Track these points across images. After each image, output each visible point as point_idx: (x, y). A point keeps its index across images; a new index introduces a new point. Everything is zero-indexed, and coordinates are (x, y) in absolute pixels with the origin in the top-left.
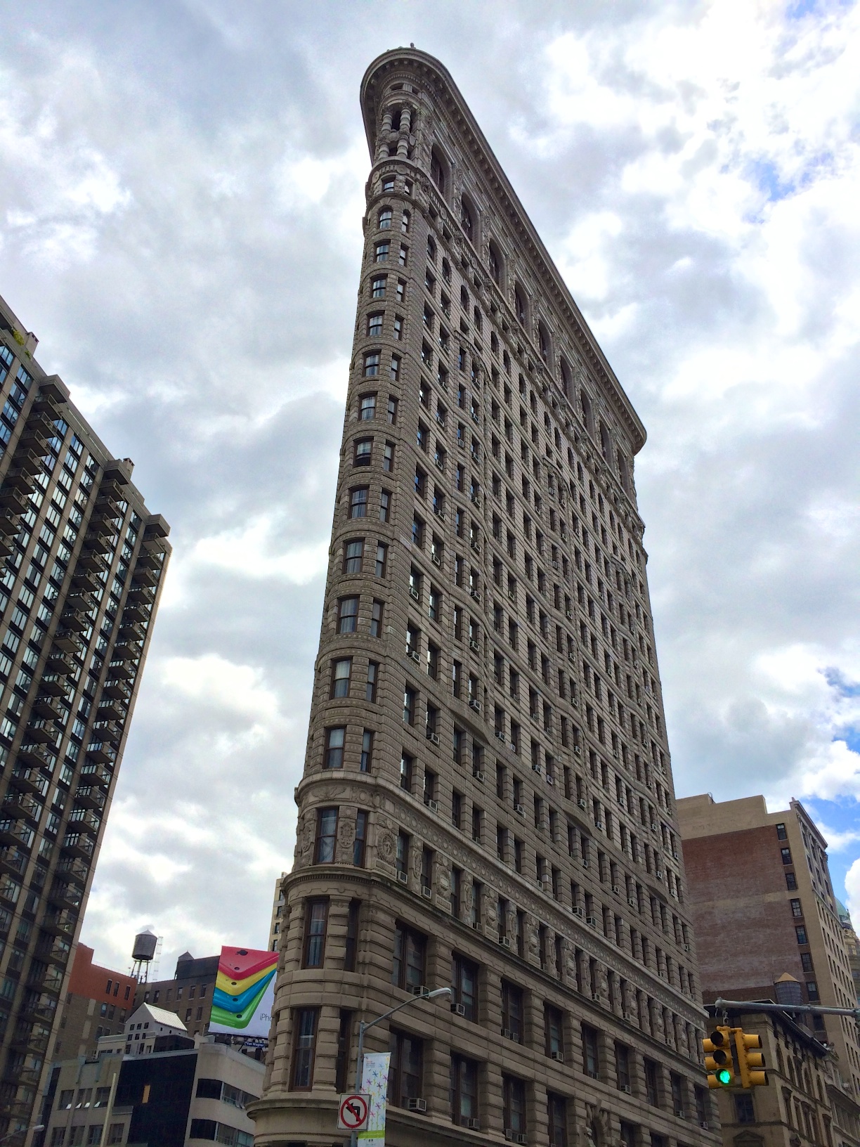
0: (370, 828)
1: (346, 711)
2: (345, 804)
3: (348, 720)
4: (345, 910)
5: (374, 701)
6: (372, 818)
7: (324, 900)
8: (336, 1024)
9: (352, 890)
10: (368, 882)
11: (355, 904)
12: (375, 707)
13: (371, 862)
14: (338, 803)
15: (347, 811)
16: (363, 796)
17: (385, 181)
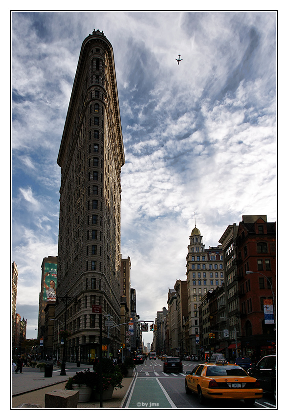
4: (99, 298)
5: (100, 256)
6: (101, 281)
7: (95, 296)
8: (99, 317)
9: (100, 295)
10: (102, 293)
11: (100, 297)
12: (101, 257)
13: (102, 289)
14: (96, 277)
15: (98, 279)
16: (100, 276)
17: (96, 91)
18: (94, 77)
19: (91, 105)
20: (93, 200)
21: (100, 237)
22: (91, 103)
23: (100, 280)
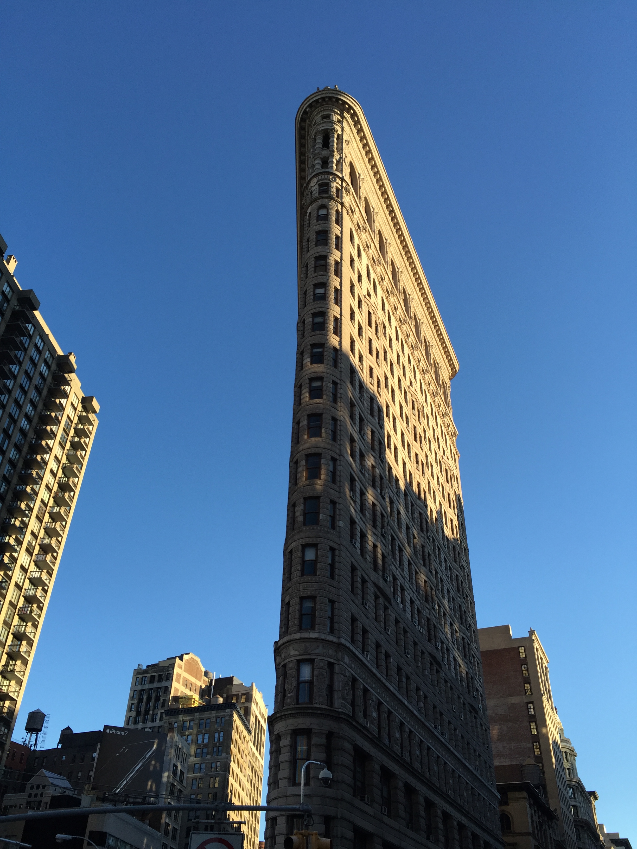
0: (336, 677)
1: (315, 585)
2: (319, 657)
3: (317, 593)
4: (324, 741)
5: (333, 578)
6: (337, 668)
7: (307, 732)
8: (322, 828)
9: (328, 725)
10: (337, 718)
11: (330, 735)
12: (334, 583)
13: (338, 703)
14: (314, 657)
15: (321, 664)
16: (330, 652)
17: (320, 185)
18: (319, 161)
19: (310, 213)
20: (309, 416)
21: (333, 519)
22: (309, 211)
23: (331, 665)
